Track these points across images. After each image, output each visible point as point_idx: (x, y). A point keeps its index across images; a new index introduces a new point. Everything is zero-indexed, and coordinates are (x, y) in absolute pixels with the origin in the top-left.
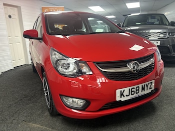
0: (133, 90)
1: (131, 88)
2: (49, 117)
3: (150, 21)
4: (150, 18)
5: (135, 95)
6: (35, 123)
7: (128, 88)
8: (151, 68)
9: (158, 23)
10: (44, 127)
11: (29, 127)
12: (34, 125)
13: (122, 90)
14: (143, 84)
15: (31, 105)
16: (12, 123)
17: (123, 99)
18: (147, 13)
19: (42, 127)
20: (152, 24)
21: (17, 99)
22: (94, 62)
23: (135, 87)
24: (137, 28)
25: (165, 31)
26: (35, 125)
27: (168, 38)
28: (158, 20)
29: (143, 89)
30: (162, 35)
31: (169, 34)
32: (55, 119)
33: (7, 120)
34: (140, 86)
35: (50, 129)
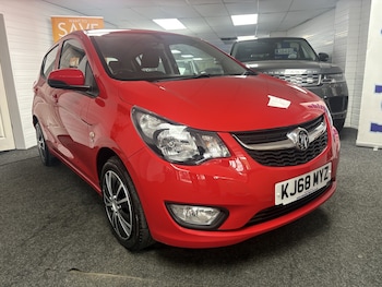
0: (301, 182)
1: (297, 179)
2: (127, 255)
3: (281, 51)
4: (279, 46)
5: (305, 193)
6: (102, 271)
7: (293, 180)
8: (324, 140)
9: (295, 56)
10: (125, 277)
11: (90, 281)
12: (99, 275)
13: (285, 183)
14: (315, 171)
15: (75, 236)
16: (45, 277)
17: (286, 201)
18: (268, 36)
19: (119, 276)
20: (285, 57)
21: (34, 226)
22: (231, 133)
23: (304, 176)
24: (256, 66)
25: (315, 72)
26: (104, 275)
27: (321, 84)
28: (295, 50)
29: (316, 180)
30: (310, 80)
31: (323, 78)
32: (141, 258)
33: (29, 272)
34: (311, 174)
35: (140, 279)
